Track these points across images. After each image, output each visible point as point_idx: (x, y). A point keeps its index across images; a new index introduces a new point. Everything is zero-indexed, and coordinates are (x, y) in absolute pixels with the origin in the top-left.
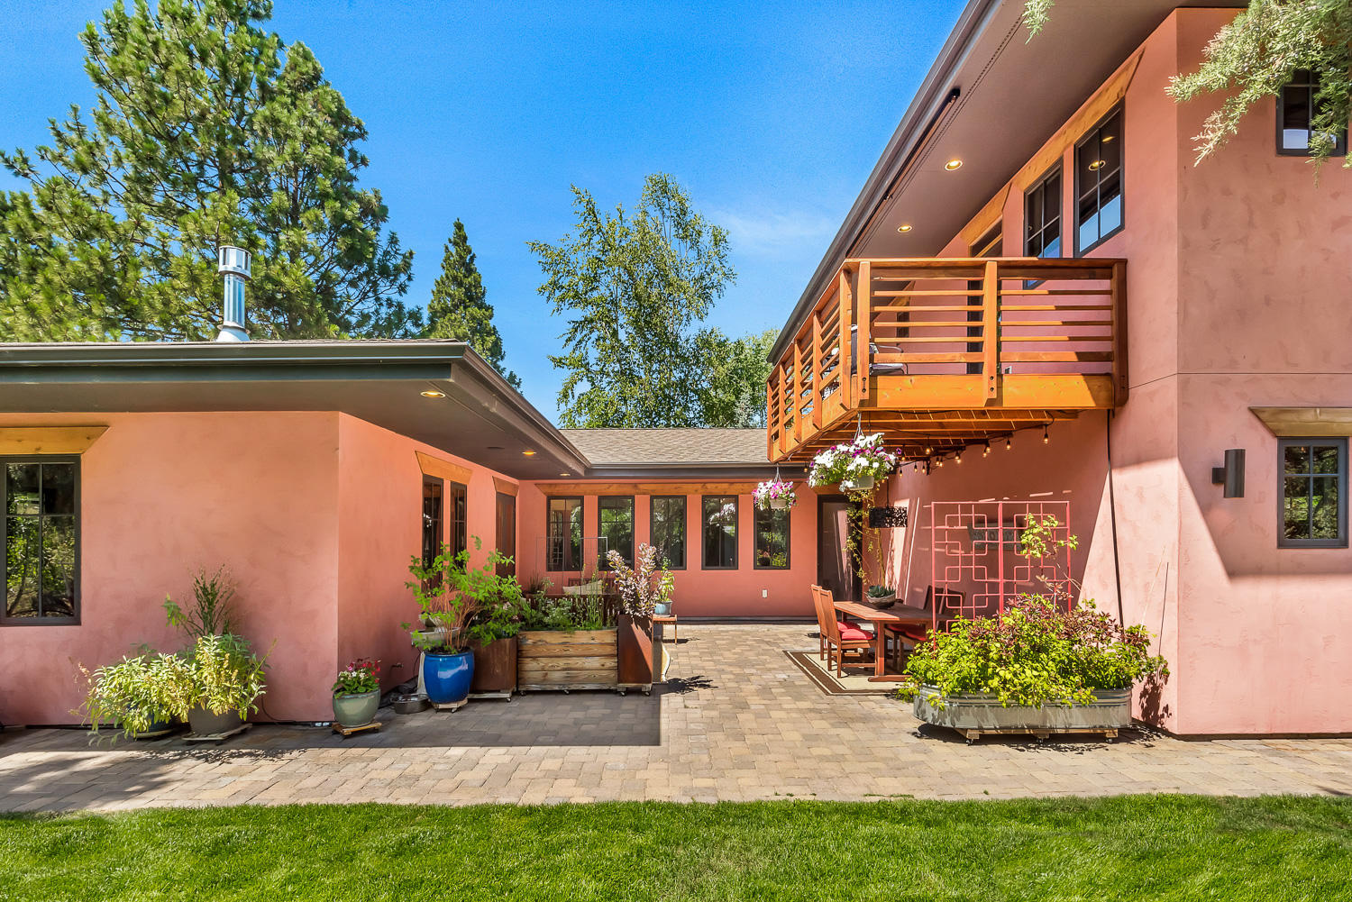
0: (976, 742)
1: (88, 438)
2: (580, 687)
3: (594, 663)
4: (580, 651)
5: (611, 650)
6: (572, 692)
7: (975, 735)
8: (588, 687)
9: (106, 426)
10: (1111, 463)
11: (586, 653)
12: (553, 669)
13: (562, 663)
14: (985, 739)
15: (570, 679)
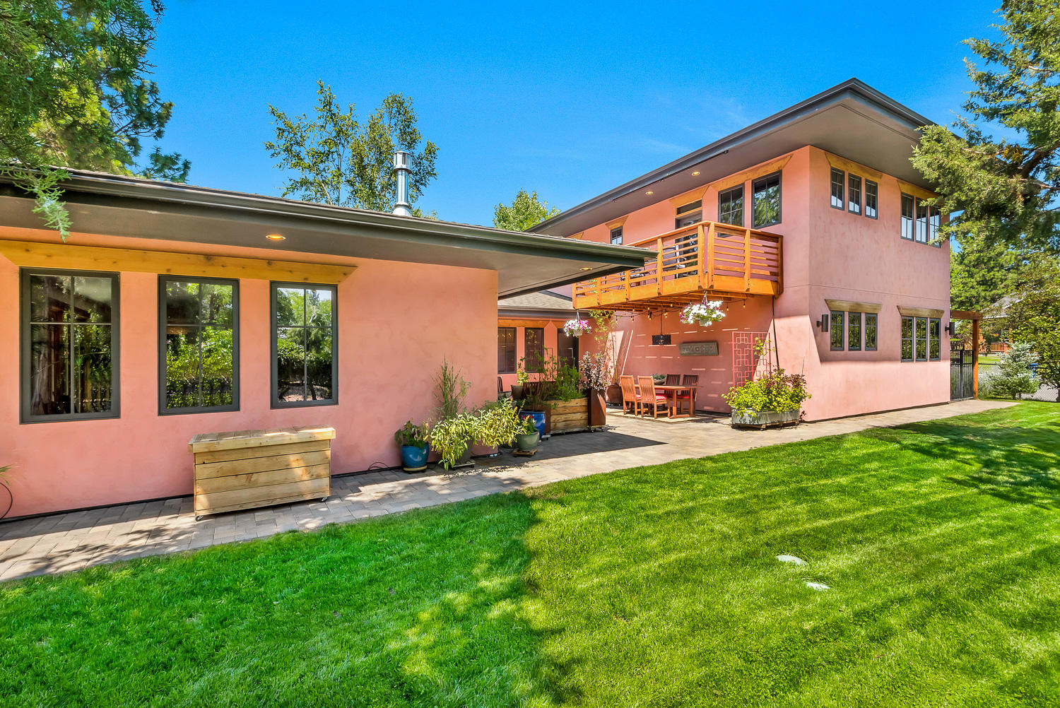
0: (764, 429)
1: (345, 274)
2: (571, 430)
3: (578, 416)
4: (571, 411)
5: (584, 409)
6: (567, 433)
7: (764, 426)
8: (575, 430)
9: (355, 266)
10: (774, 315)
11: (575, 411)
12: (558, 422)
13: (563, 417)
14: (768, 428)
15: (567, 426)
